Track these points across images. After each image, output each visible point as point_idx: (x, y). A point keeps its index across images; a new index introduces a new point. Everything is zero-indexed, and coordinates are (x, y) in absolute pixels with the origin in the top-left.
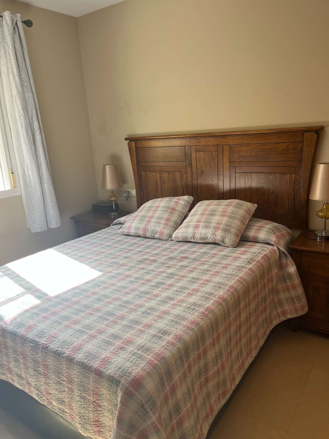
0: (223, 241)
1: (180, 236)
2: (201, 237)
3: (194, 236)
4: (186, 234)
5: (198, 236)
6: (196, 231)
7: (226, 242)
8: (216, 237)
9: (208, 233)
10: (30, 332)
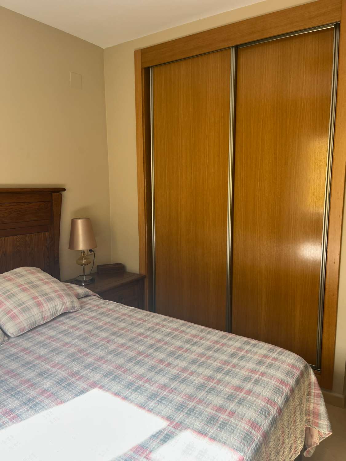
0: (73, 307)
1: (26, 325)
2: (51, 313)
3: (43, 316)
4: (33, 318)
5: (48, 314)
6: (41, 309)
7: (75, 306)
8: (67, 305)
9: (58, 305)
10: (261, 425)
